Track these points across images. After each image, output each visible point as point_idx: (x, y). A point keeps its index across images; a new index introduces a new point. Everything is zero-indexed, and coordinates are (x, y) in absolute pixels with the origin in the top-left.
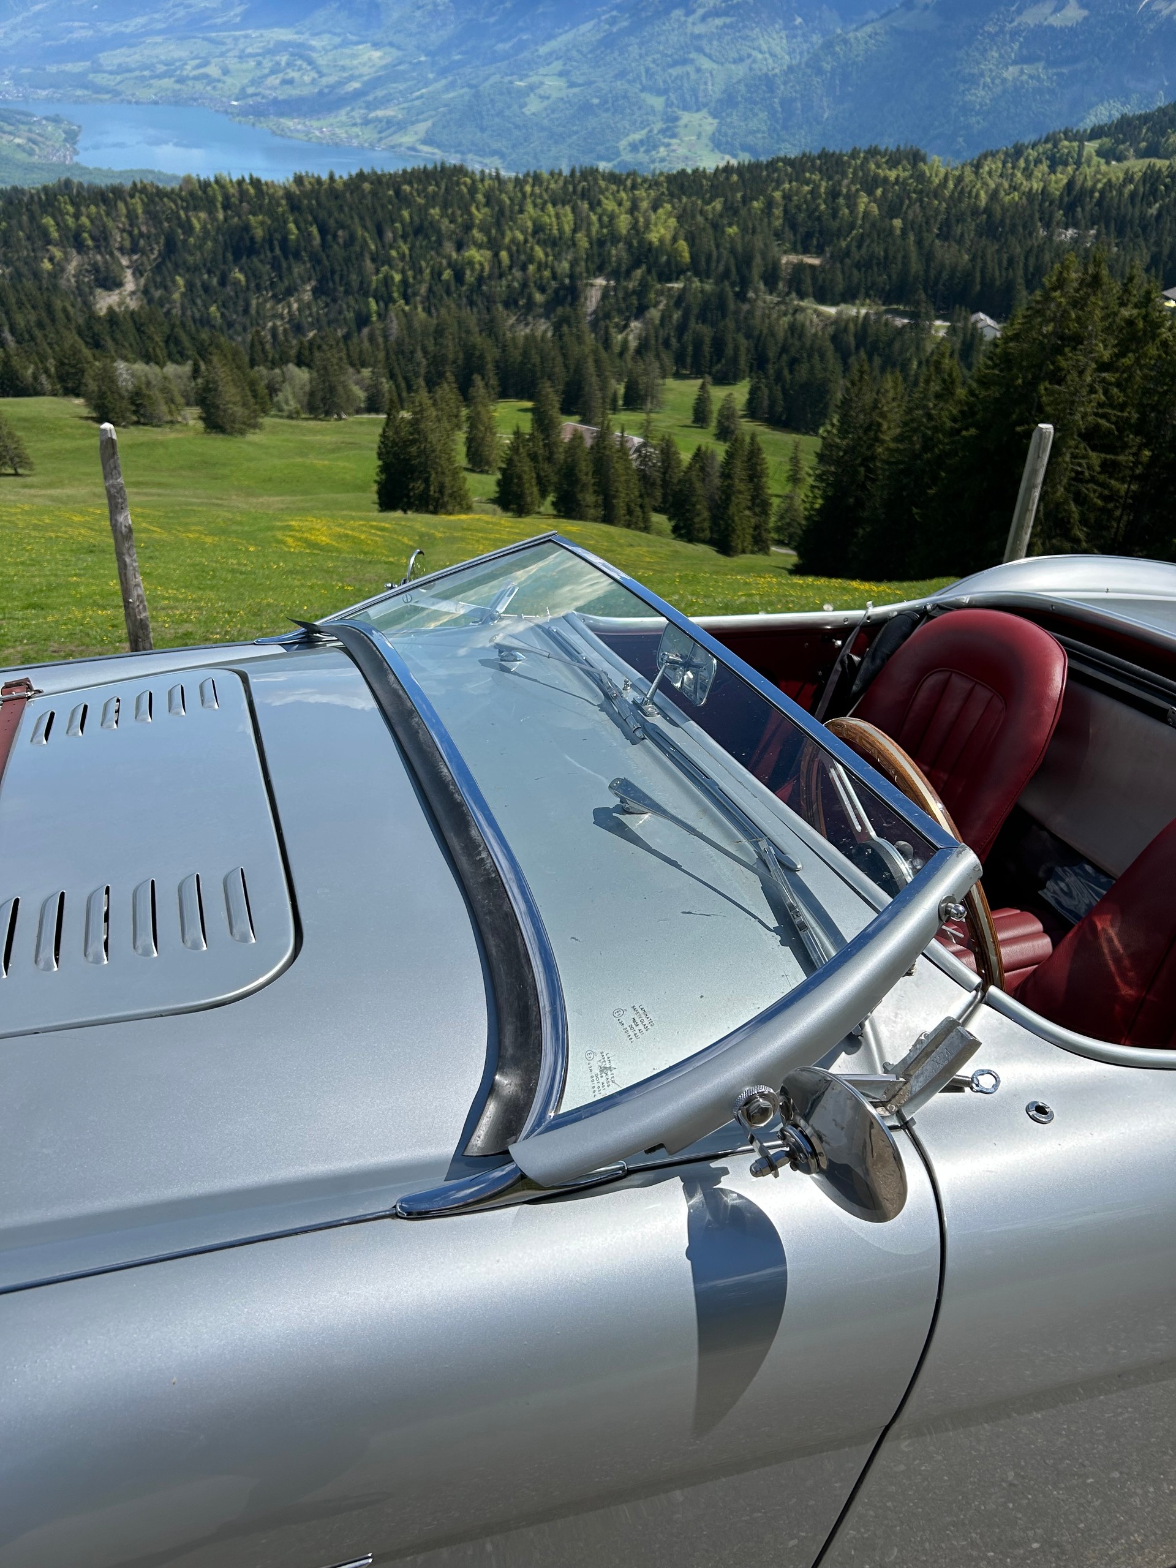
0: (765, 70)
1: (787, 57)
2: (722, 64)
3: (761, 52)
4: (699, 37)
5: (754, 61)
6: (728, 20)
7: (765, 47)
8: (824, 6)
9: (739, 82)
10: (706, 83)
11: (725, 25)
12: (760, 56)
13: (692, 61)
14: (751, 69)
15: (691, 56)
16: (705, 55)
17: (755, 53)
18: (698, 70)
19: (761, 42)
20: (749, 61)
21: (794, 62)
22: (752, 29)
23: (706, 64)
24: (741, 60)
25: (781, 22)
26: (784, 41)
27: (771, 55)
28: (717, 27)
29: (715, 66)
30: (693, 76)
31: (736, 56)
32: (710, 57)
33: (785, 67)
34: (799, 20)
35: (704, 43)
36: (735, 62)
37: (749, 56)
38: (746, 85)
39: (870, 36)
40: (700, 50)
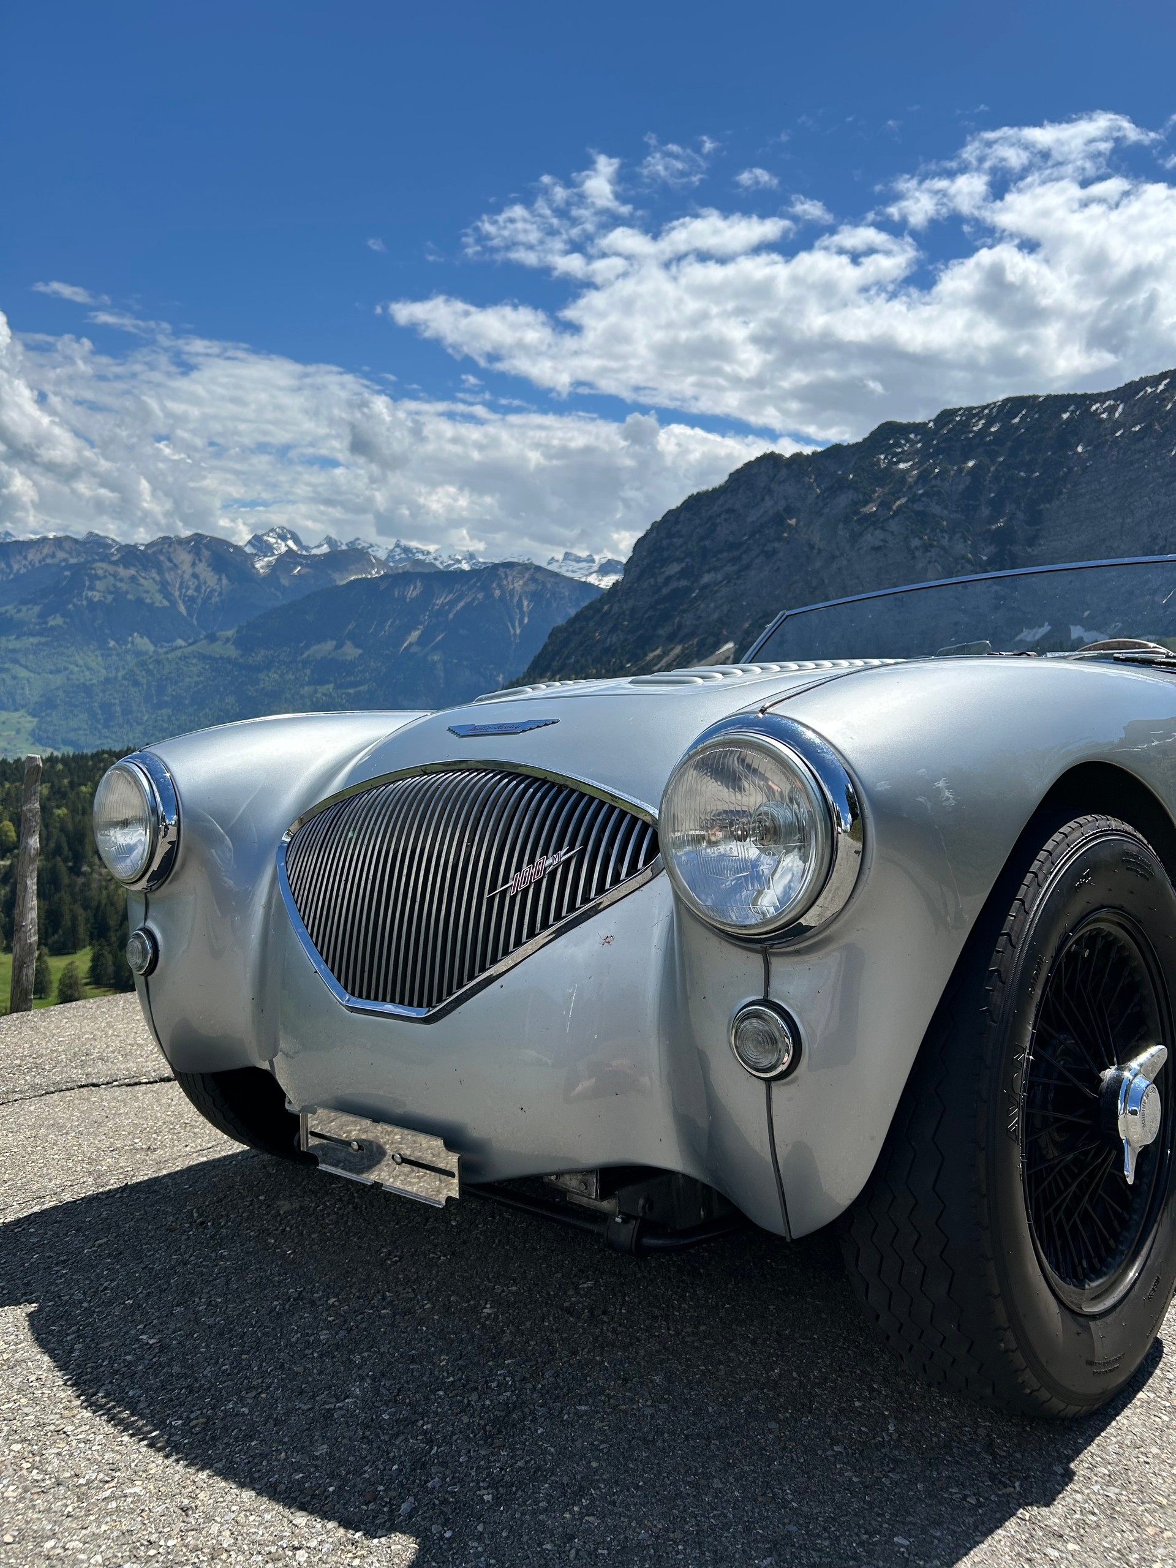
0: (82, 680)
1: (104, 671)
2: (39, 674)
3: (77, 666)
4: (14, 651)
5: (72, 673)
6: (43, 640)
7: (81, 662)
8: (136, 634)
9: (57, 689)
10: (23, 688)
11: (40, 643)
12: (76, 669)
13: (7, 670)
14: (68, 679)
15: (6, 666)
16: (21, 665)
17: (71, 667)
18: (14, 678)
19: (77, 658)
20: (67, 672)
21: (110, 675)
22: (68, 648)
23: (23, 673)
24: (58, 671)
25: (95, 643)
26: (100, 658)
27: (88, 669)
28: (32, 644)
29: (32, 675)
30: (9, 682)
31: (53, 668)
32: (26, 667)
33: (102, 679)
34: (112, 643)
35: (19, 656)
36: (51, 672)
37: (66, 669)
38: (65, 692)
39: (180, 659)
40: (16, 661)
